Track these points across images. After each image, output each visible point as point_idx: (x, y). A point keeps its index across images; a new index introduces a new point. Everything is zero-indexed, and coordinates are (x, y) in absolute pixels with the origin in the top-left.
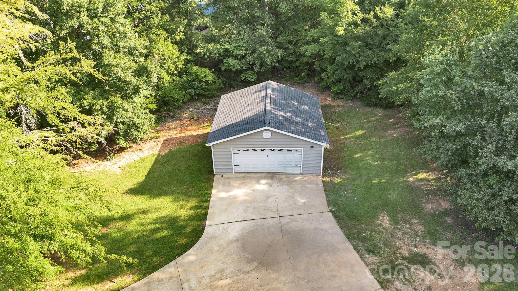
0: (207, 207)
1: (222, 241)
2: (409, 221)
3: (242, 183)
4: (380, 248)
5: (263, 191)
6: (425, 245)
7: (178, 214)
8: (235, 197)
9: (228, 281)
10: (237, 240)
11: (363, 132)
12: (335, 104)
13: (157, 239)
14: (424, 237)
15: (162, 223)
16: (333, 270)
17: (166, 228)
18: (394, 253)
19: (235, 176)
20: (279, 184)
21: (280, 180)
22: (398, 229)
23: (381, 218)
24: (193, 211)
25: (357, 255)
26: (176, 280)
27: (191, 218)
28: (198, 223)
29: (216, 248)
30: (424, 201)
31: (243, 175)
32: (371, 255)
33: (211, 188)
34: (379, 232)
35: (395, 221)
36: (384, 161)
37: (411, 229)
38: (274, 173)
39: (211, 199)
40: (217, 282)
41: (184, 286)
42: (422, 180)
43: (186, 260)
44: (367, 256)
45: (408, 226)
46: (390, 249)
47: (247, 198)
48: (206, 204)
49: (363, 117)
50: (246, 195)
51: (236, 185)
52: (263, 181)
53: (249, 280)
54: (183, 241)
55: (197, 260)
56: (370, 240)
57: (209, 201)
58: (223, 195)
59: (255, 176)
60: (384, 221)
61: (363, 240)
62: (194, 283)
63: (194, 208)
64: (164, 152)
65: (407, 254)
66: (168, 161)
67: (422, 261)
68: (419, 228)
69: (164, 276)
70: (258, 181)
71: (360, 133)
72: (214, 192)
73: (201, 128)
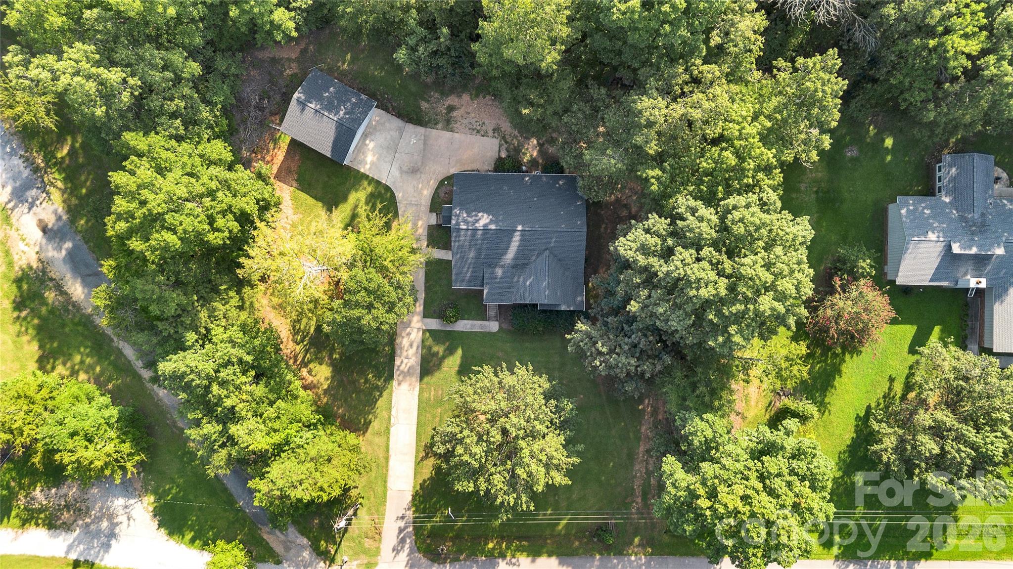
0: (373, 178)
1: (398, 181)
2: (431, 96)
3: (364, 154)
4: (437, 118)
5: (373, 145)
6: (445, 101)
7: (369, 193)
8: (372, 163)
9: (420, 186)
10: (401, 175)
14: (442, 98)
15: (369, 201)
16: (437, 145)
17: (375, 200)
18: (442, 115)
19: (354, 154)
20: (374, 136)
21: (371, 133)
22: (432, 103)
23: (422, 105)
24: (371, 186)
25: (435, 130)
26: (408, 205)
27: (376, 188)
28: (381, 186)
29: (401, 184)
31: (357, 150)
32: (438, 124)
33: (358, 171)
34: (429, 112)
35: (428, 101)
37: (435, 98)
39: (367, 174)
40: (418, 190)
41: (413, 203)
44: (437, 126)
45: (433, 98)
46: (439, 115)
47: (376, 156)
48: (370, 178)
50: (374, 156)
51: (363, 157)
52: (367, 142)
53: (424, 178)
54: (388, 195)
55: (403, 194)
56: (431, 119)
58: (368, 166)
59: (360, 144)
60: (424, 105)
61: (429, 122)
62: (414, 199)
63: (369, 184)
64: (295, 184)
65: (444, 111)
66: (309, 185)
67: (451, 109)
68: (437, 95)
69: (403, 209)
70: (366, 145)
71: (349, 56)
72: (362, 170)
73: (276, 150)
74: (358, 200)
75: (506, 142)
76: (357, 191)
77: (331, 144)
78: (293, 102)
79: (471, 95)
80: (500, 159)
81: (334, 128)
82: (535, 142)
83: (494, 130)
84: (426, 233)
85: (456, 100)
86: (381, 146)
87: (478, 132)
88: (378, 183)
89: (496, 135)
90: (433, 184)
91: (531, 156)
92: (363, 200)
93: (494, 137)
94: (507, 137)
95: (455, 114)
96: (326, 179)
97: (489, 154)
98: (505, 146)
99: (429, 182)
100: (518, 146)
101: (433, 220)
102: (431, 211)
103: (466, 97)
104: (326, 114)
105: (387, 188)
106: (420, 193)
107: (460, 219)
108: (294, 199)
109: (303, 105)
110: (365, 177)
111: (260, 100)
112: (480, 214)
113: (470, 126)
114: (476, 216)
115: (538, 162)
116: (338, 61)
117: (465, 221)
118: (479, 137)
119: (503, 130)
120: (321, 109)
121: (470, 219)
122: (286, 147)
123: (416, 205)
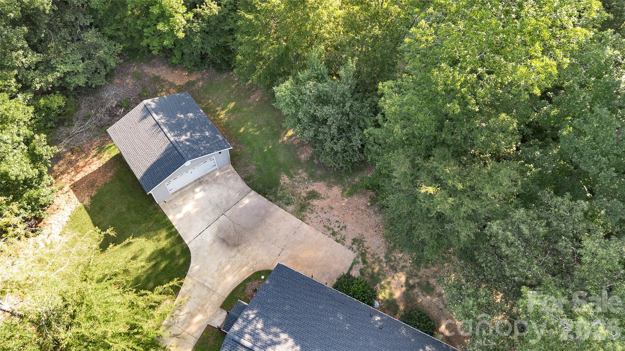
0: (176, 232)
1: (206, 248)
2: (297, 173)
3: (184, 200)
4: (291, 199)
5: (203, 197)
6: (311, 184)
7: (160, 247)
8: (188, 214)
9: (228, 267)
10: (214, 241)
11: (234, 103)
12: (193, 78)
13: (162, 270)
14: (309, 180)
15: (155, 258)
16: (276, 227)
17: (162, 261)
18: (299, 198)
19: (173, 196)
20: (209, 186)
21: (207, 182)
22: (294, 181)
23: (283, 178)
24: (169, 240)
25: (283, 210)
26: (198, 285)
27: (173, 245)
28: (181, 245)
29: (206, 254)
30: (299, 153)
31: (179, 193)
32: (289, 206)
33: (165, 216)
34: (286, 188)
35: (291, 177)
36: (262, 129)
37: (300, 177)
38: (199, 179)
39: (174, 224)
40: (222, 271)
41: (206, 285)
42: (291, 137)
43: (194, 271)
44: (288, 207)
45: (298, 176)
46: (296, 197)
47: (197, 209)
48: (173, 230)
49: (226, 88)
50: (195, 208)
51: (181, 203)
52: (197, 190)
53: (239, 259)
54: (182, 261)
55: (200, 268)
56: (284, 197)
57: (173, 226)
58: (179, 216)
59: (188, 188)
60: (285, 179)
61: (281, 198)
62: (210, 280)
63: (167, 237)
64: (87, 201)
65: (305, 195)
66: (102, 208)
67: (313, 195)
68: (304, 175)
69: (189, 287)
70: (193, 192)
71: (232, 105)
72: (170, 217)
73: (95, 159)
74: (142, 250)
75: (364, 262)
76: (148, 238)
77: (149, 165)
78: (140, 106)
79: (344, 190)
80: (348, 276)
81: (164, 148)
82: (403, 279)
83: (355, 241)
84: (198, 335)
85: (324, 189)
86: (210, 201)
87: (334, 234)
88: (180, 240)
89: (355, 247)
90: (245, 272)
91: (391, 294)
92: (148, 252)
93: (351, 248)
94: (368, 256)
95: (315, 202)
96: (124, 210)
97: (335, 266)
98: (361, 266)
99: (241, 266)
100: (378, 274)
101: (218, 321)
102: (222, 307)
103: (336, 190)
104: (166, 130)
105: (186, 252)
106: (223, 276)
107: (250, 328)
108: (73, 217)
109: (147, 111)
110: (169, 226)
111: (116, 106)
112: (283, 336)
113: (326, 223)
114: (276, 335)
115: (397, 307)
116: (219, 105)
117: (254, 335)
118: (332, 240)
119: (366, 245)
120: (165, 124)
121: (263, 336)
122: (108, 159)
123: (209, 290)
